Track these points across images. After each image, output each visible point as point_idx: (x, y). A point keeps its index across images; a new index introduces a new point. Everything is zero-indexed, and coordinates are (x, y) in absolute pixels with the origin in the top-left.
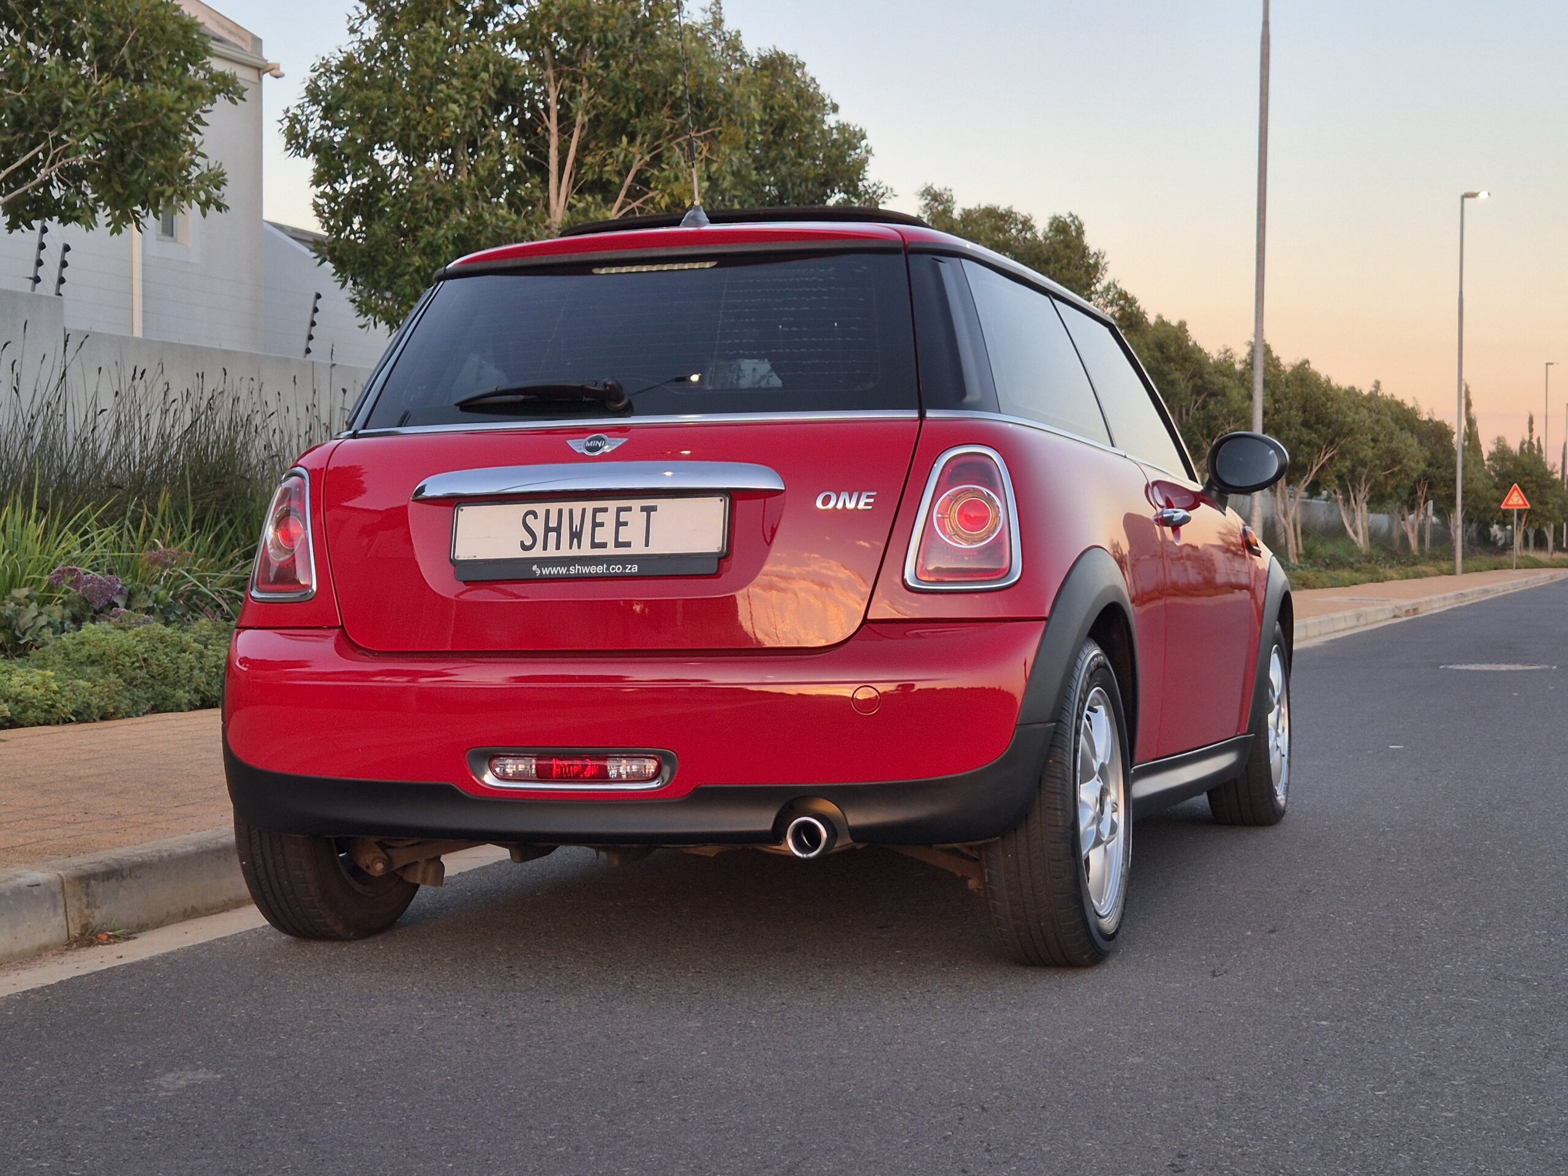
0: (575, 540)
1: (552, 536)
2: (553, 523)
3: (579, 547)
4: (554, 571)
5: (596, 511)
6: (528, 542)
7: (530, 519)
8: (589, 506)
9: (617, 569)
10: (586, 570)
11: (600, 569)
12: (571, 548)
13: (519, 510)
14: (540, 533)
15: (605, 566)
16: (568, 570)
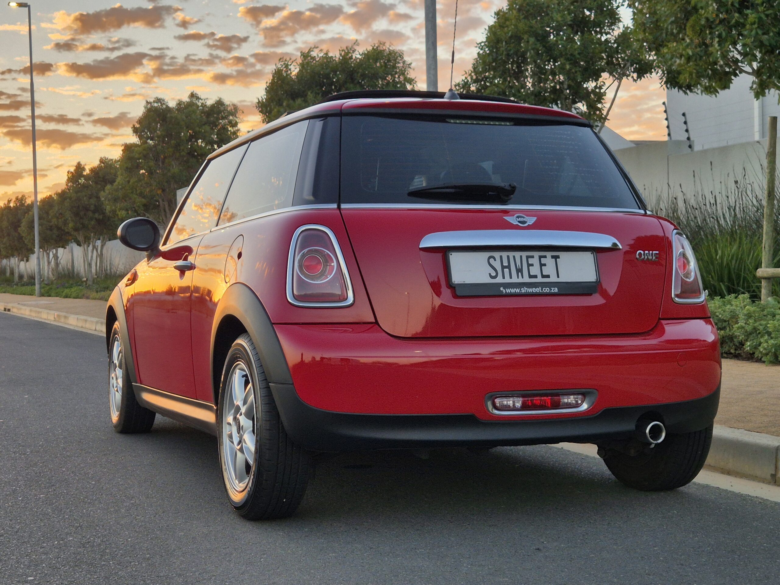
0: (520, 274)
1: (506, 270)
2: (506, 264)
3: (523, 278)
4: (513, 291)
5: (528, 257)
6: (494, 274)
7: (492, 260)
8: (524, 254)
9: (546, 290)
10: (530, 290)
11: (538, 290)
12: (518, 278)
13: (485, 255)
14: (499, 269)
15: (540, 288)
16: (521, 290)
